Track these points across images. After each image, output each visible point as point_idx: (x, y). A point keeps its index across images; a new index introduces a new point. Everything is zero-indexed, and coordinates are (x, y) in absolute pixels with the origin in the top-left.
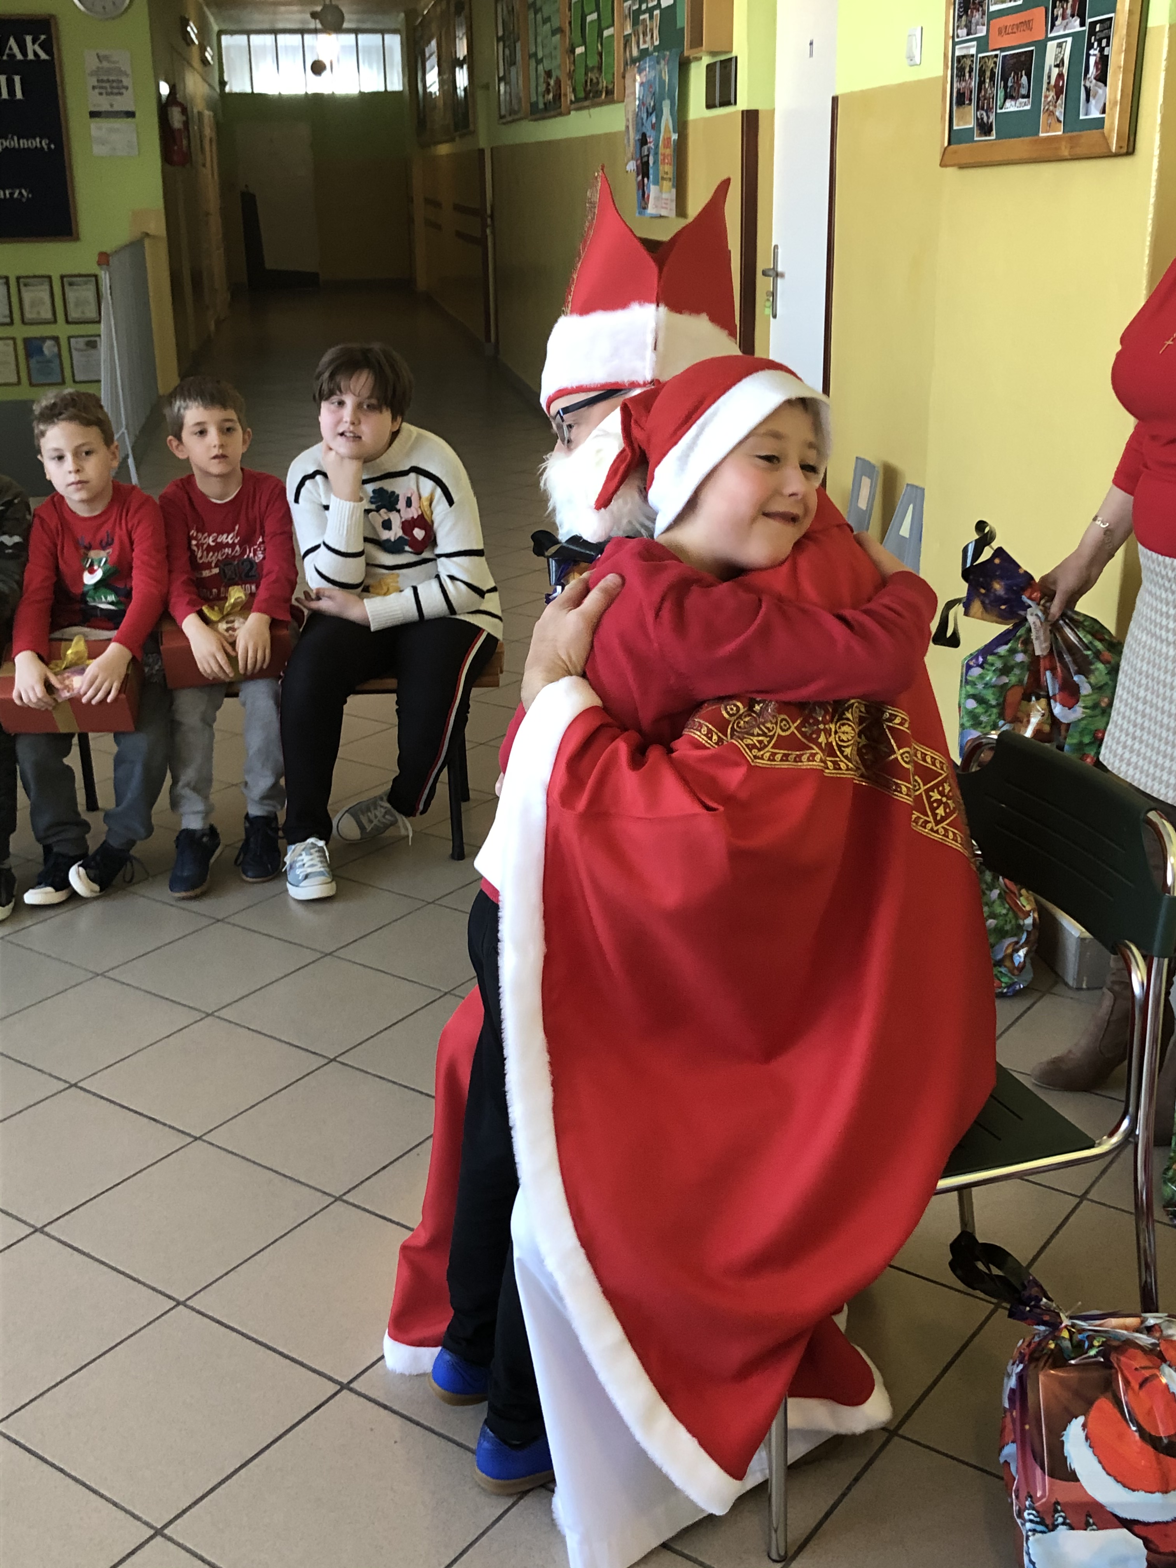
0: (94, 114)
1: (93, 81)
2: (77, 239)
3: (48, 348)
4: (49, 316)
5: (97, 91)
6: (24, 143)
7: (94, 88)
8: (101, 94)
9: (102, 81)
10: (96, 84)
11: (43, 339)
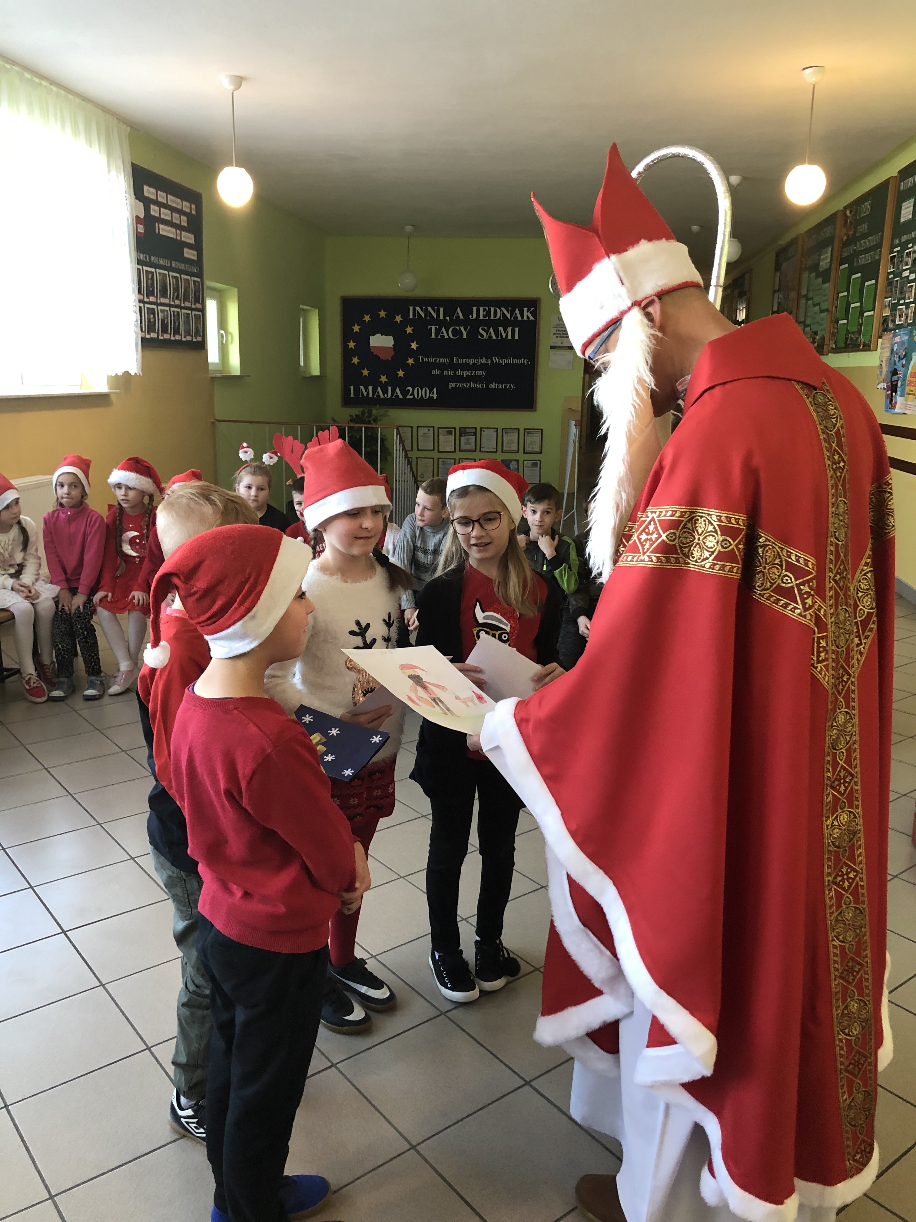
0: (552, 347)
1: (554, 330)
2: (535, 411)
3: (513, 465)
4: (516, 449)
5: (555, 336)
6: (516, 361)
7: (554, 334)
8: (557, 337)
9: (559, 331)
10: (555, 332)
11: (511, 461)
